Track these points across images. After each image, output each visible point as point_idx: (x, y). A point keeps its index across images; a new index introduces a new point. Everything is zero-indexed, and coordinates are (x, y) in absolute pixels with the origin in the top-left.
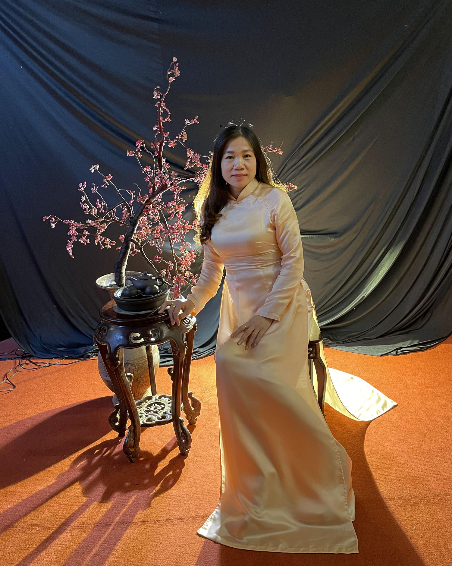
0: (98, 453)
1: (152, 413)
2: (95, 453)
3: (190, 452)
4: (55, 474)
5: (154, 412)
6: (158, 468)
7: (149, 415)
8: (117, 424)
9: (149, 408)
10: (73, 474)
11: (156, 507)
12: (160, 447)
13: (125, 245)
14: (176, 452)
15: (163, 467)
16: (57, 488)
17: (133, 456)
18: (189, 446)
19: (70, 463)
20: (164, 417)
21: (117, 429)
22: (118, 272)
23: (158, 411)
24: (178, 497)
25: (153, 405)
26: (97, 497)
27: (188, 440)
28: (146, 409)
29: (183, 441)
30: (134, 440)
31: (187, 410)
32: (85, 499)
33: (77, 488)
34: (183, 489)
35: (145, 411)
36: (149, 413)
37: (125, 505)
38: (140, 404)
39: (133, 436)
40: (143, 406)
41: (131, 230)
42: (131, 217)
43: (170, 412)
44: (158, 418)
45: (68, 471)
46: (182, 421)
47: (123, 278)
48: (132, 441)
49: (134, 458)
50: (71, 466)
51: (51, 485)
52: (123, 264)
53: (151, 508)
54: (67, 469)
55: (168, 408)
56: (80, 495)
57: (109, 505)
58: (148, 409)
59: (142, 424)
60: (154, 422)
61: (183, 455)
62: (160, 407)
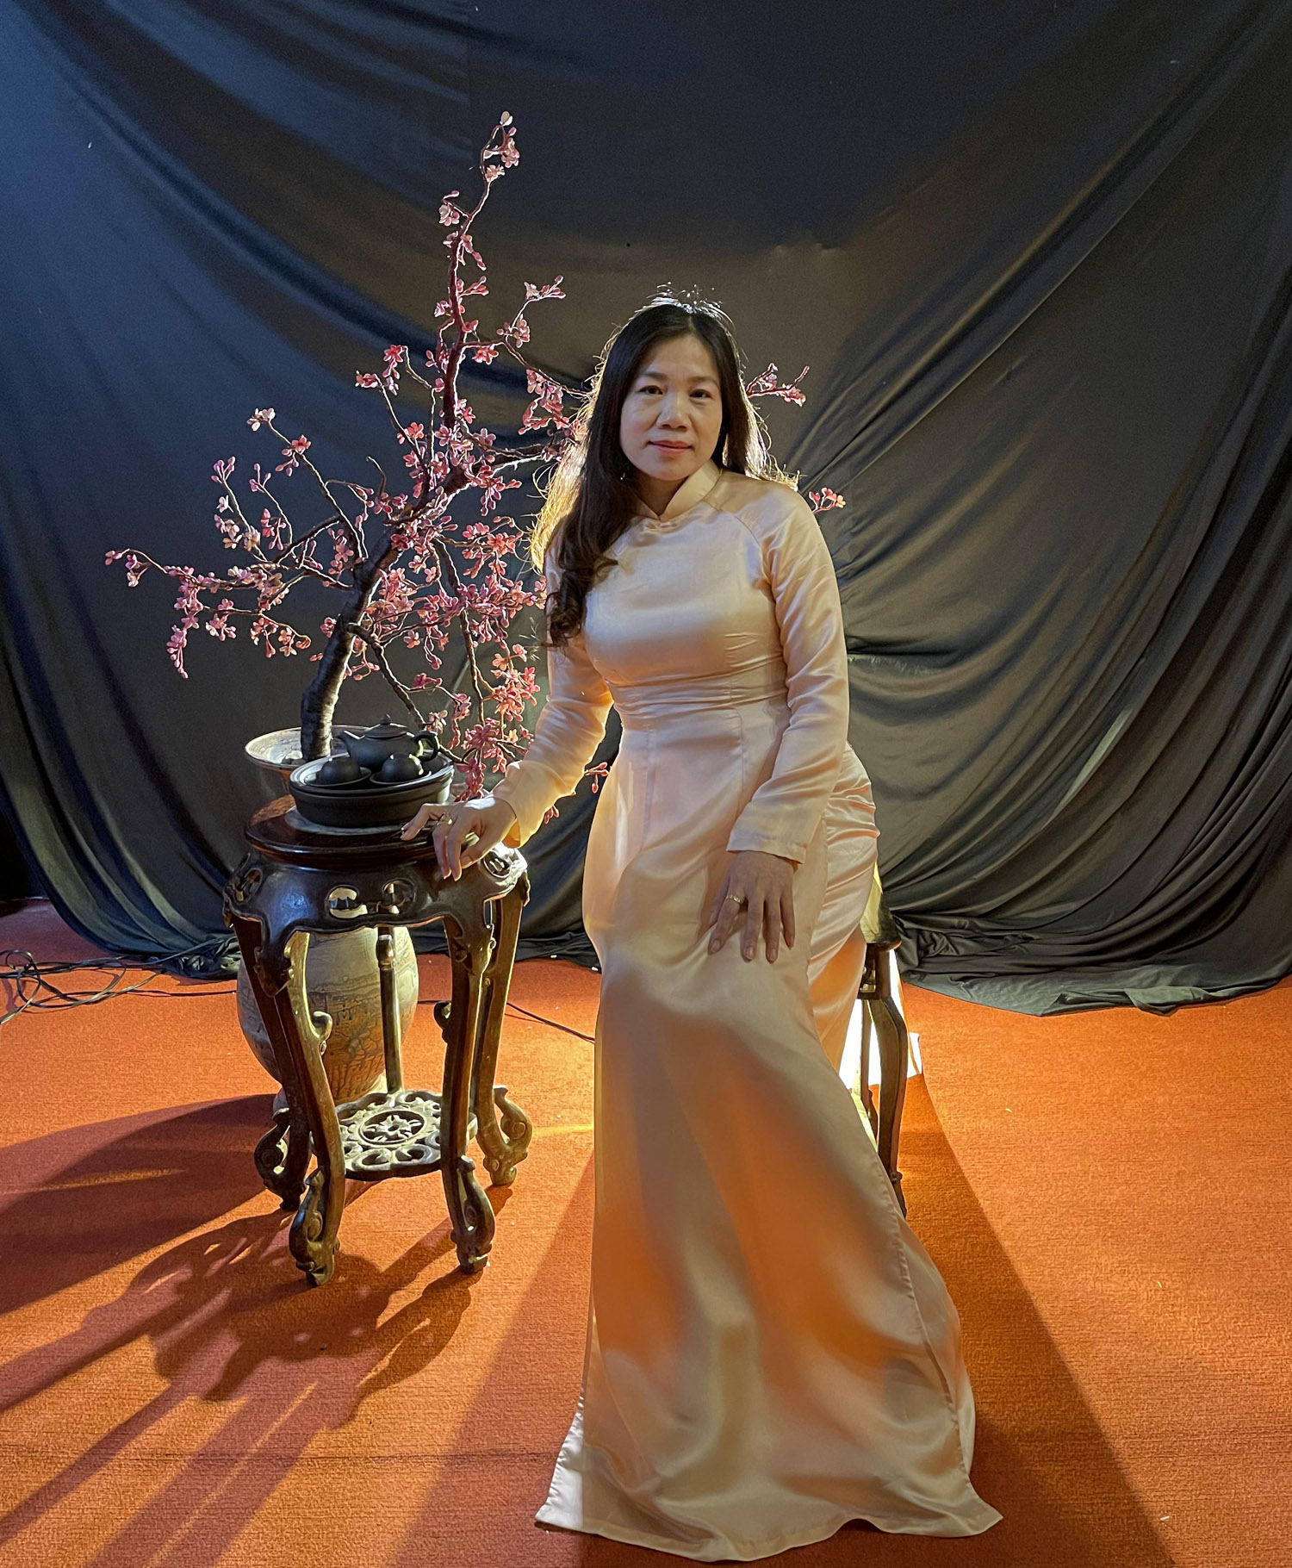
0: (217, 1254)
1: (384, 1139)
2: (207, 1252)
3: (488, 1264)
4: (82, 1306)
5: (389, 1138)
6: (389, 1306)
7: (372, 1145)
8: (279, 1170)
9: (377, 1126)
10: (135, 1308)
11: (373, 1417)
12: (400, 1245)
13: (336, 643)
14: (449, 1262)
15: (406, 1303)
16: (86, 1347)
17: (316, 1266)
18: (485, 1245)
19: (132, 1276)
20: (416, 1154)
21: (277, 1185)
22: (313, 722)
23: (400, 1135)
24: (444, 1394)
25: (390, 1117)
26: (199, 1377)
27: (484, 1228)
28: (366, 1129)
29: (471, 1228)
30: (324, 1217)
31: (487, 1141)
32: (163, 1385)
33: (144, 1351)
34: (459, 1370)
35: (365, 1133)
36: (376, 1140)
37: (282, 1408)
38: (349, 1113)
39: (321, 1203)
40: (358, 1120)
41: (354, 601)
42: (358, 561)
43: (437, 1140)
44: (400, 1156)
45: (123, 1298)
46: (468, 1168)
47: (324, 739)
48: (319, 1218)
49: (320, 1271)
50: (132, 1283)
51: (69, 1336)
52: (326, 699)
53: (357, 1419)
54: (120, 1292)
55: (431, 1128)
56: (150, 1370)
57: (235, 1405)
58: (373, 1130)
59: (351, 1169)
60: (386, 1167)
61: (467, 1271)
62: (407, 1126)
